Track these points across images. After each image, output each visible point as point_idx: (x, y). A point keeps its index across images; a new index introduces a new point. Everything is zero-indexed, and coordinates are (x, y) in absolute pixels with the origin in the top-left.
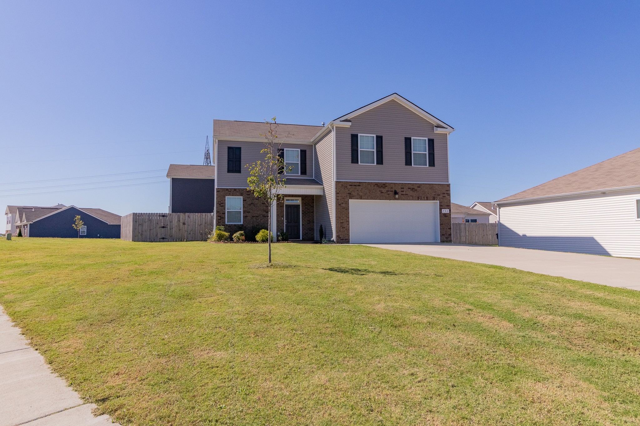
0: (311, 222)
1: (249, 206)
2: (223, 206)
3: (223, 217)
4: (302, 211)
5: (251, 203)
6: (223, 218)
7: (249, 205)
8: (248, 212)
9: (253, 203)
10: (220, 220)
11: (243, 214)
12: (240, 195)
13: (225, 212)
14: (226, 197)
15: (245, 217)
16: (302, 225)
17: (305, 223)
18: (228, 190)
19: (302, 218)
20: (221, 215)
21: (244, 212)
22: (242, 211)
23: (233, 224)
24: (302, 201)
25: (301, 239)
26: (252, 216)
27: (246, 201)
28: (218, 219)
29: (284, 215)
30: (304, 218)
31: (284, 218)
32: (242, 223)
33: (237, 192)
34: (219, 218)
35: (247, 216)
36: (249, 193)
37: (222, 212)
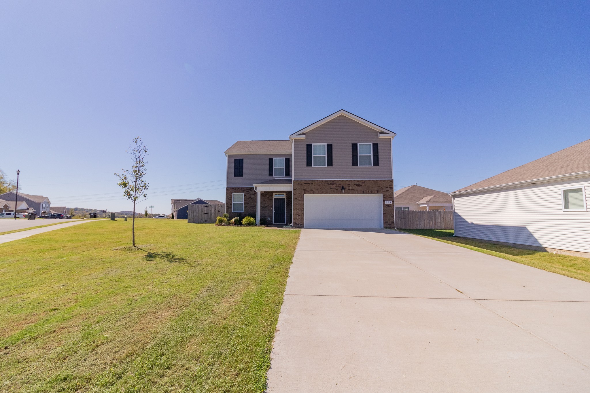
2: (230, 200)
4: (286, 202)
6: (230, 208)
7: (248, 199)
8: (247, 204)
9: (251, 198)
11: (244, 205)
12: (242, 191)
13: (232, 204)
14: (233, 193)
15: (245, 207)
16: (286, 213)
17: (289, 212)
18: (234, 189)
19: (286, 208)
20: (229, 206)
21: (244, 204)
22: (243, 203)
23: (237, 212)
24: (285, 195)
25: (285, 223)
26: (250, 207)
27: (246, 196)
28: (228, 210)
29: (272, 206)
30: (288, 208)
31: (272, 208)
32: (243, 212)
33: (241, 189)
34: (228, 208)
35: (246, 207)
36: (248, 191)
37: (230, 204)
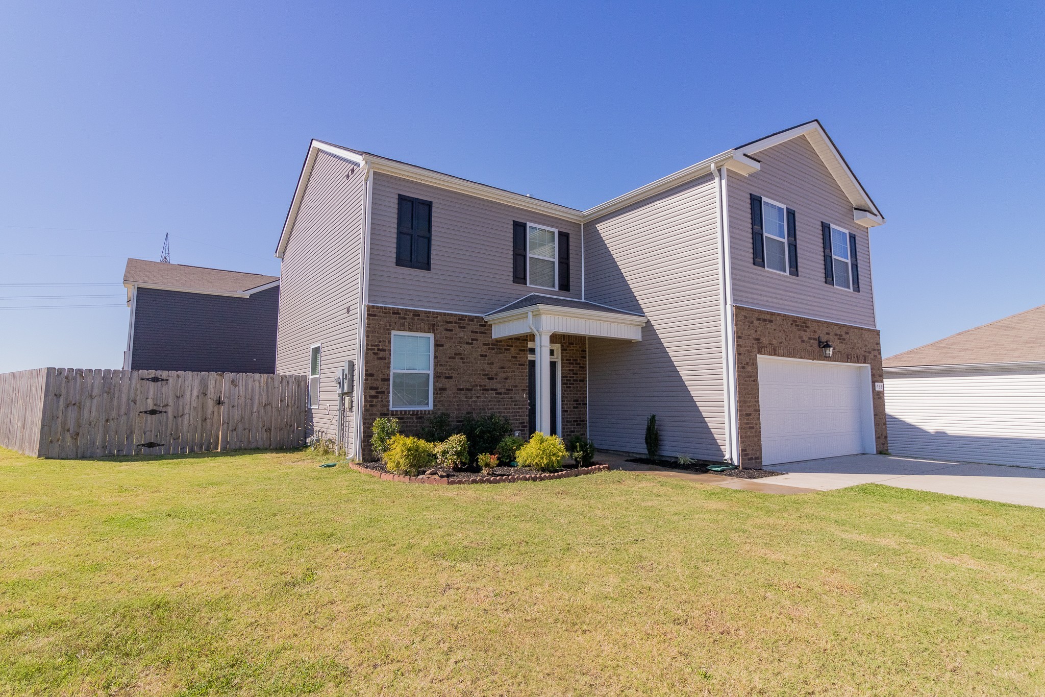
0: (580, 404)
1: (448, 360)
2: (384, 358)
3: (383, 390)
4: (563, 377)
5: (456, 354)
6: (381, 392)
7: (450, 358)
8: (447, 378)
9: (460, 354)
10: (375, 400)
11: (435, 381)
12: (429, 328)
13: (388, 376)
14: (394, 333)
15: (438, 391)
17: (570, 407)
18: (399, 314)
19: (563, 394)
20: (379, 383)
21: (437, 376)
22: (431, 373)
23: (409, 411)
24: (562, 353)
26: (458, 389)
27: (442, 345)
28: (371, 397)
29: (527, 386)
30: (568, 394)
31: (526, 394)
32: (432, 407)
33: (422, 320)
34: (373, 393)
35: (444, 389)
36: (449, 326)
37: (381, 376)
